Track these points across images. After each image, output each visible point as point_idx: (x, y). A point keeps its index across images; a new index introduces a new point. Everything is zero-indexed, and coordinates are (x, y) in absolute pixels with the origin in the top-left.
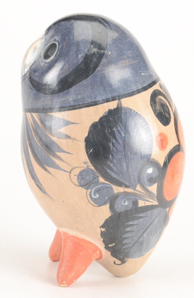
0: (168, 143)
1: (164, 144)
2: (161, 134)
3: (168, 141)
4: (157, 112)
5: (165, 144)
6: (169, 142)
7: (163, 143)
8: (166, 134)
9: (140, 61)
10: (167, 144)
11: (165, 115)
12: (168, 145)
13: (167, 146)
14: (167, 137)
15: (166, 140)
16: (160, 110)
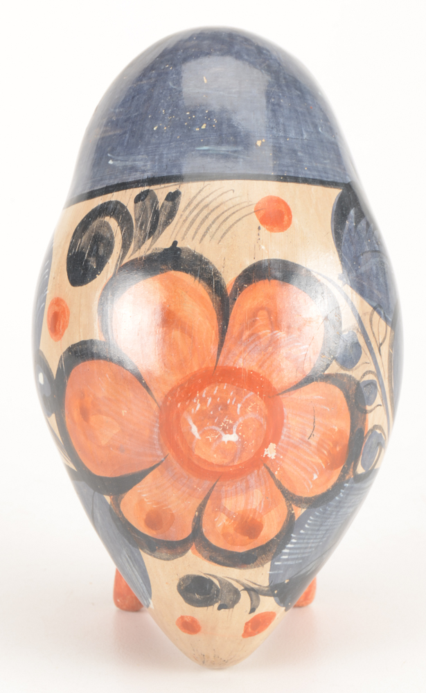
0: (67, 326)
1: (60, 325)
2: (58, 302)
3: (67, 322)
4: (75, 250)
5: (61, 327)
6: (70, 325)
7: (58, 324)
8: (68, 305)
9: (125, 133)
10: (65, 327)
11: (87, 261)
12: (66, 332)
13: (64, 331)
14: (68, 312)
15: (65, 317)
16: (82, 248)
